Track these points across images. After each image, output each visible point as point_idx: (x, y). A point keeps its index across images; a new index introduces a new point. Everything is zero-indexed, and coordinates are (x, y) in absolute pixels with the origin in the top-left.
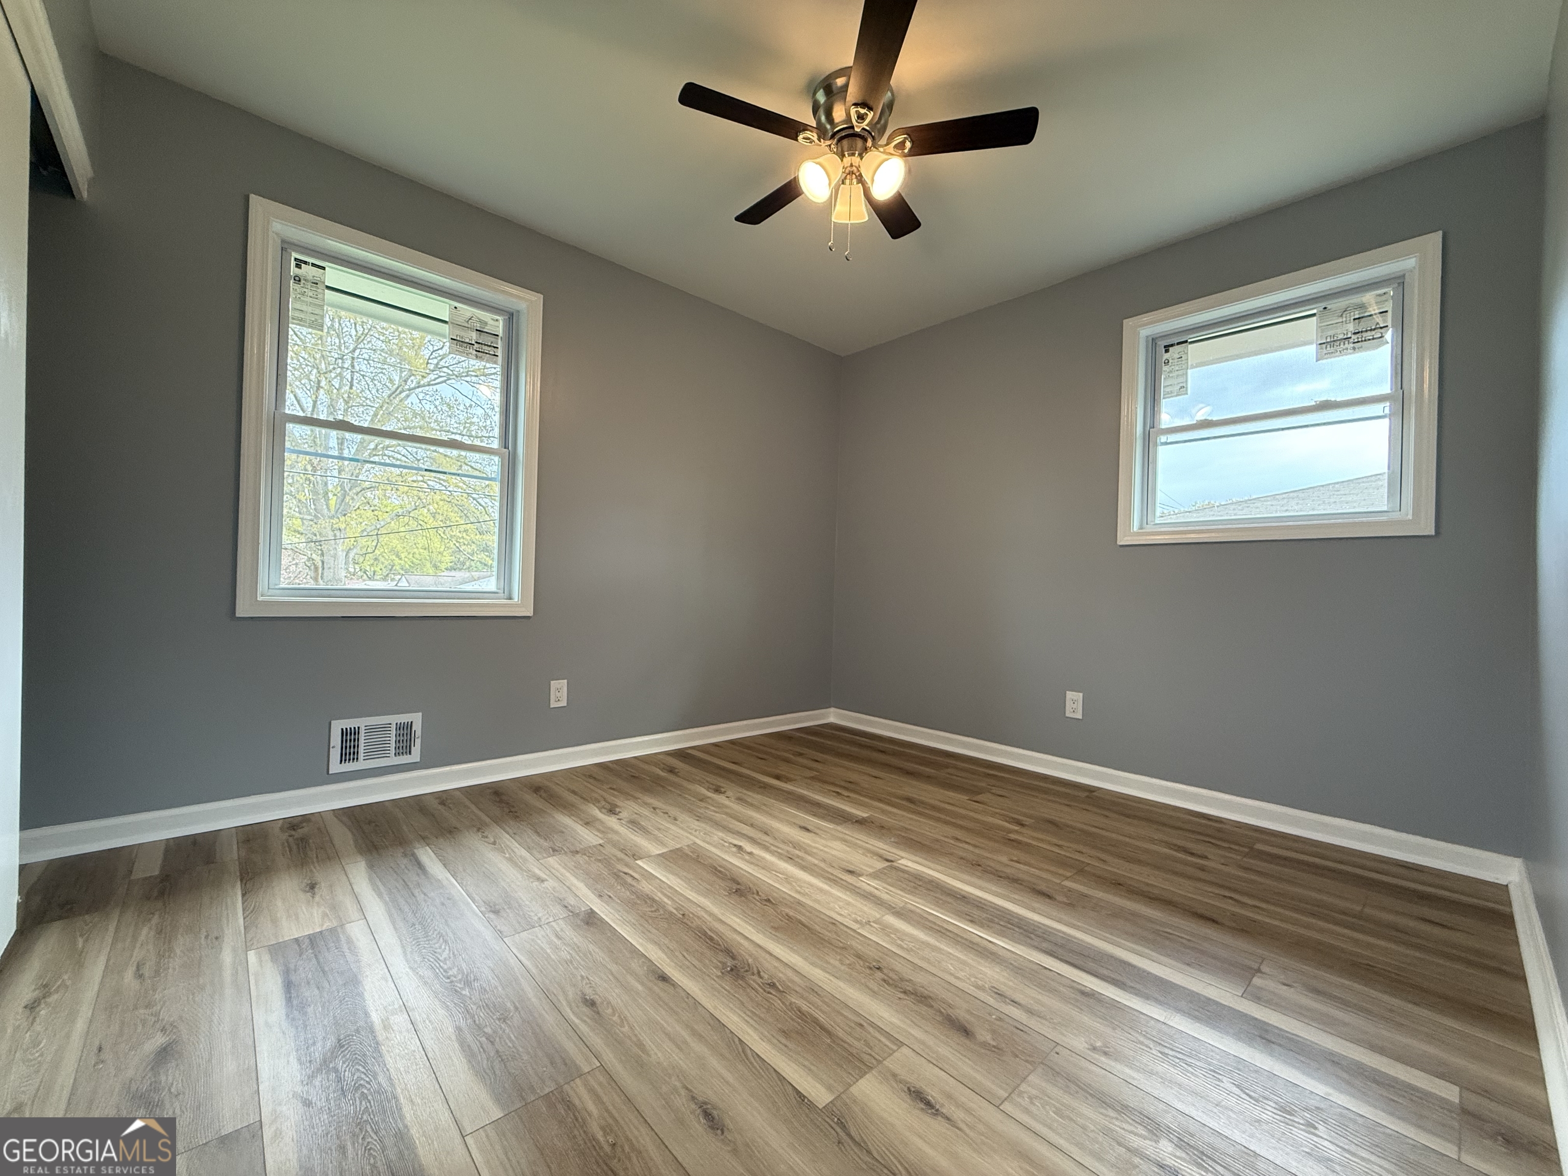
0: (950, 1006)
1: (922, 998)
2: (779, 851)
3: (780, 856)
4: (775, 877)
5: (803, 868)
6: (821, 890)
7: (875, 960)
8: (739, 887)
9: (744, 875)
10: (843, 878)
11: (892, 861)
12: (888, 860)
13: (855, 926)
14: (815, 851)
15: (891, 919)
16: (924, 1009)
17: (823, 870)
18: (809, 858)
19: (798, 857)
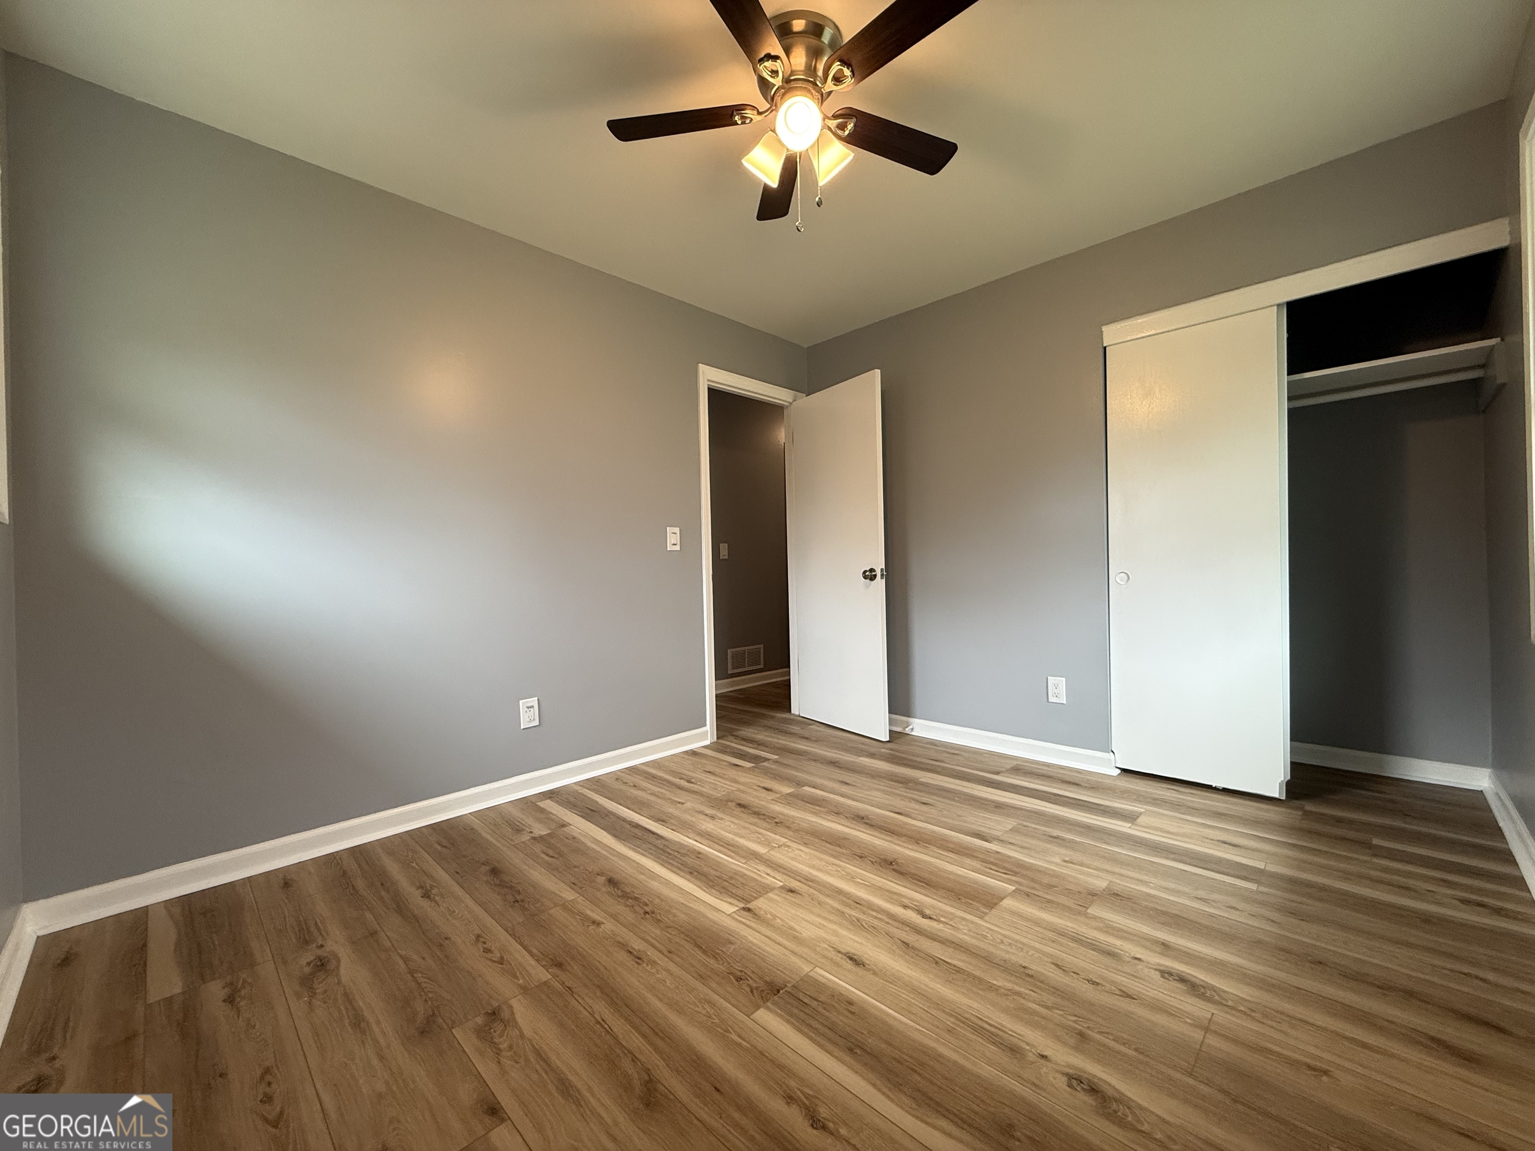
0: (742, 812)
1: (757, 814)
2: (874, 914)
3: (871, 906)
4: (863, 879)
5: (840, 892)
6: (819, 870)
7: (779, 826)
8: (892, 867)
9: (896, 879)
10: (798, 884)
11: (744, 909)
12: (749, 910)
13: (789, 843)
14: (832, 917)
15: (762, 850)
16: (756, 810)
17: (820, 891)
18: (836, 905)
19: (849, 906)
